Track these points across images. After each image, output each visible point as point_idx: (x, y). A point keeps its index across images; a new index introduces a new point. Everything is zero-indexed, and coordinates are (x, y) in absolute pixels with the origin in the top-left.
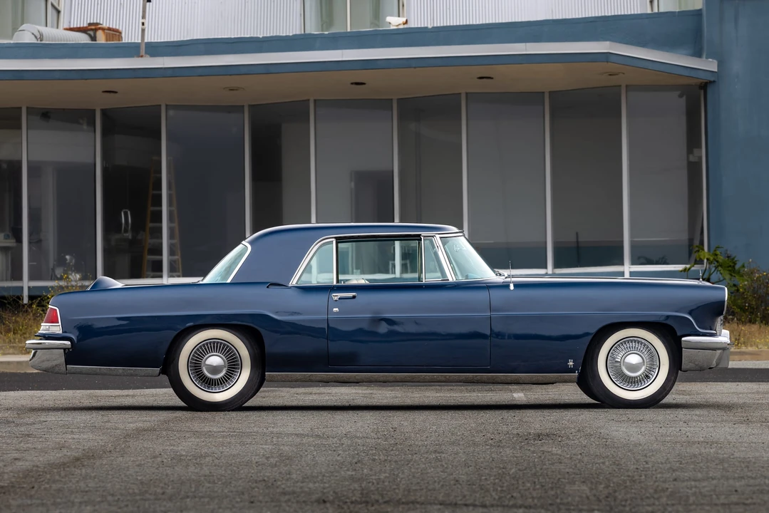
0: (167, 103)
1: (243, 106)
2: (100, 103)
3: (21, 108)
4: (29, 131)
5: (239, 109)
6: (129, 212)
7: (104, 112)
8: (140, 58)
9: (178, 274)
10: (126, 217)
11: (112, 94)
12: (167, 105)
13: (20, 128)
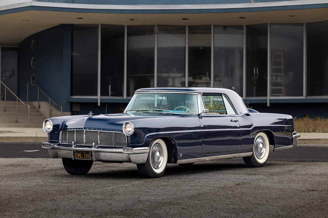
0: (271, 23)
1: (303, 24)
2: (244, 23)
3: (211, 25)
4: (215, 35)
5: (302, 25)
6: (257, 69)
7: (248, 26)
8: (251, 3)
9: (282, 95)
10: (256, 71)
11: (244, 19)
12: (270, 24)
13: (210, 33)
